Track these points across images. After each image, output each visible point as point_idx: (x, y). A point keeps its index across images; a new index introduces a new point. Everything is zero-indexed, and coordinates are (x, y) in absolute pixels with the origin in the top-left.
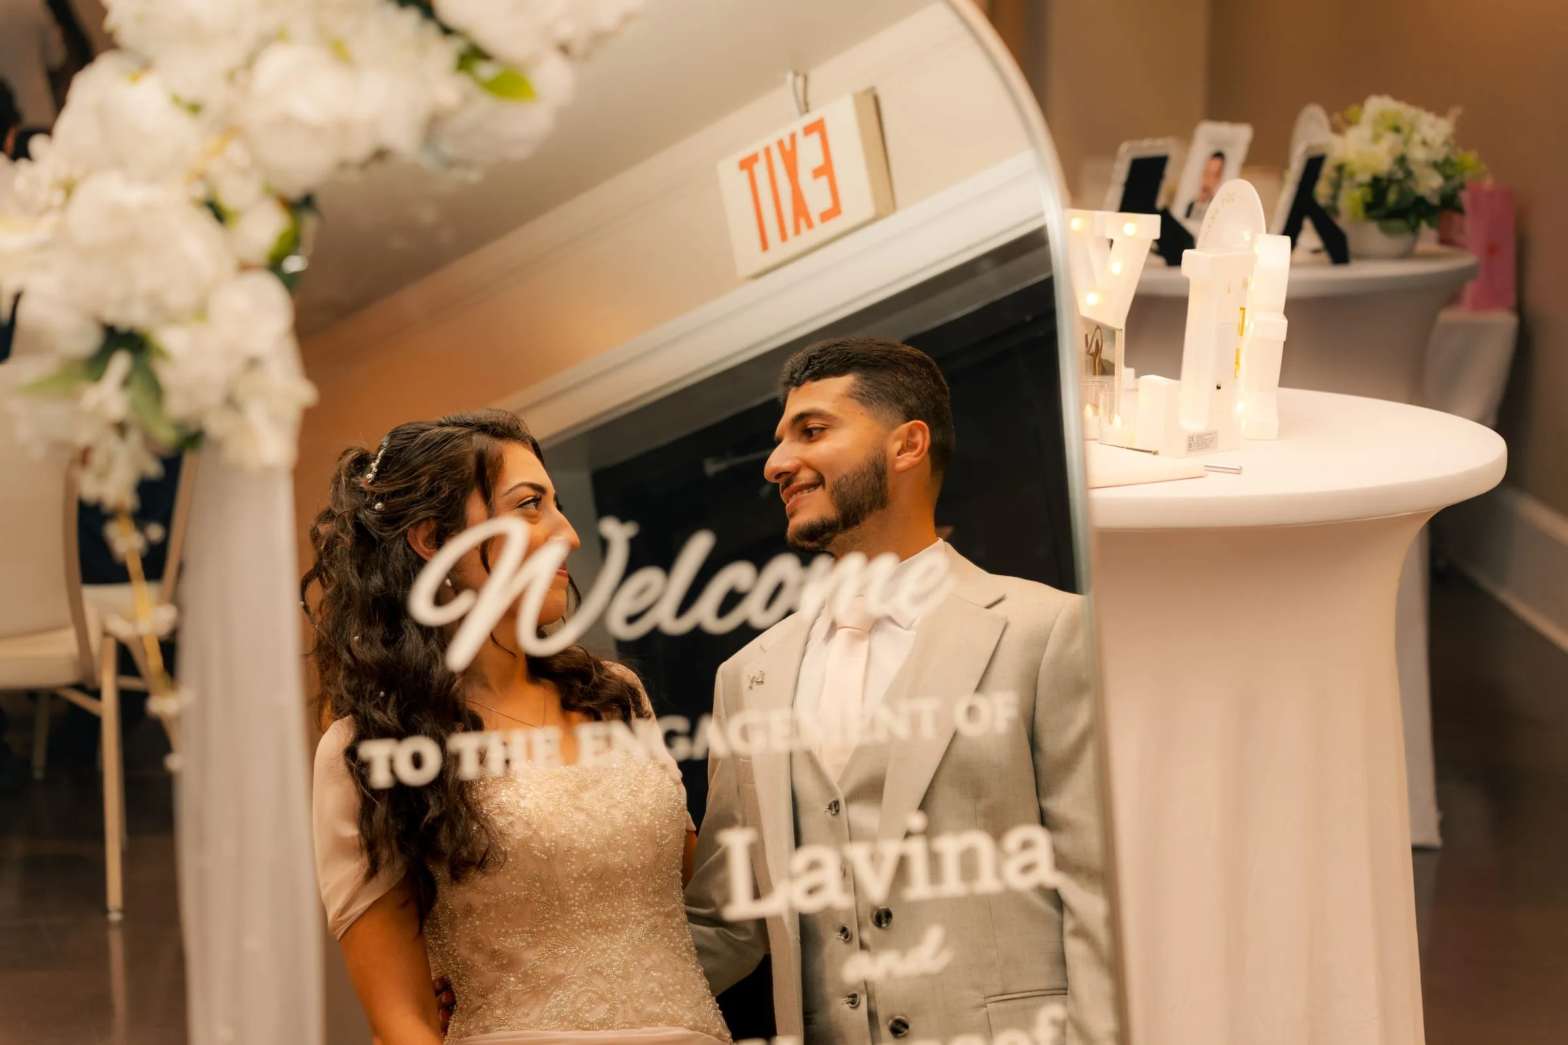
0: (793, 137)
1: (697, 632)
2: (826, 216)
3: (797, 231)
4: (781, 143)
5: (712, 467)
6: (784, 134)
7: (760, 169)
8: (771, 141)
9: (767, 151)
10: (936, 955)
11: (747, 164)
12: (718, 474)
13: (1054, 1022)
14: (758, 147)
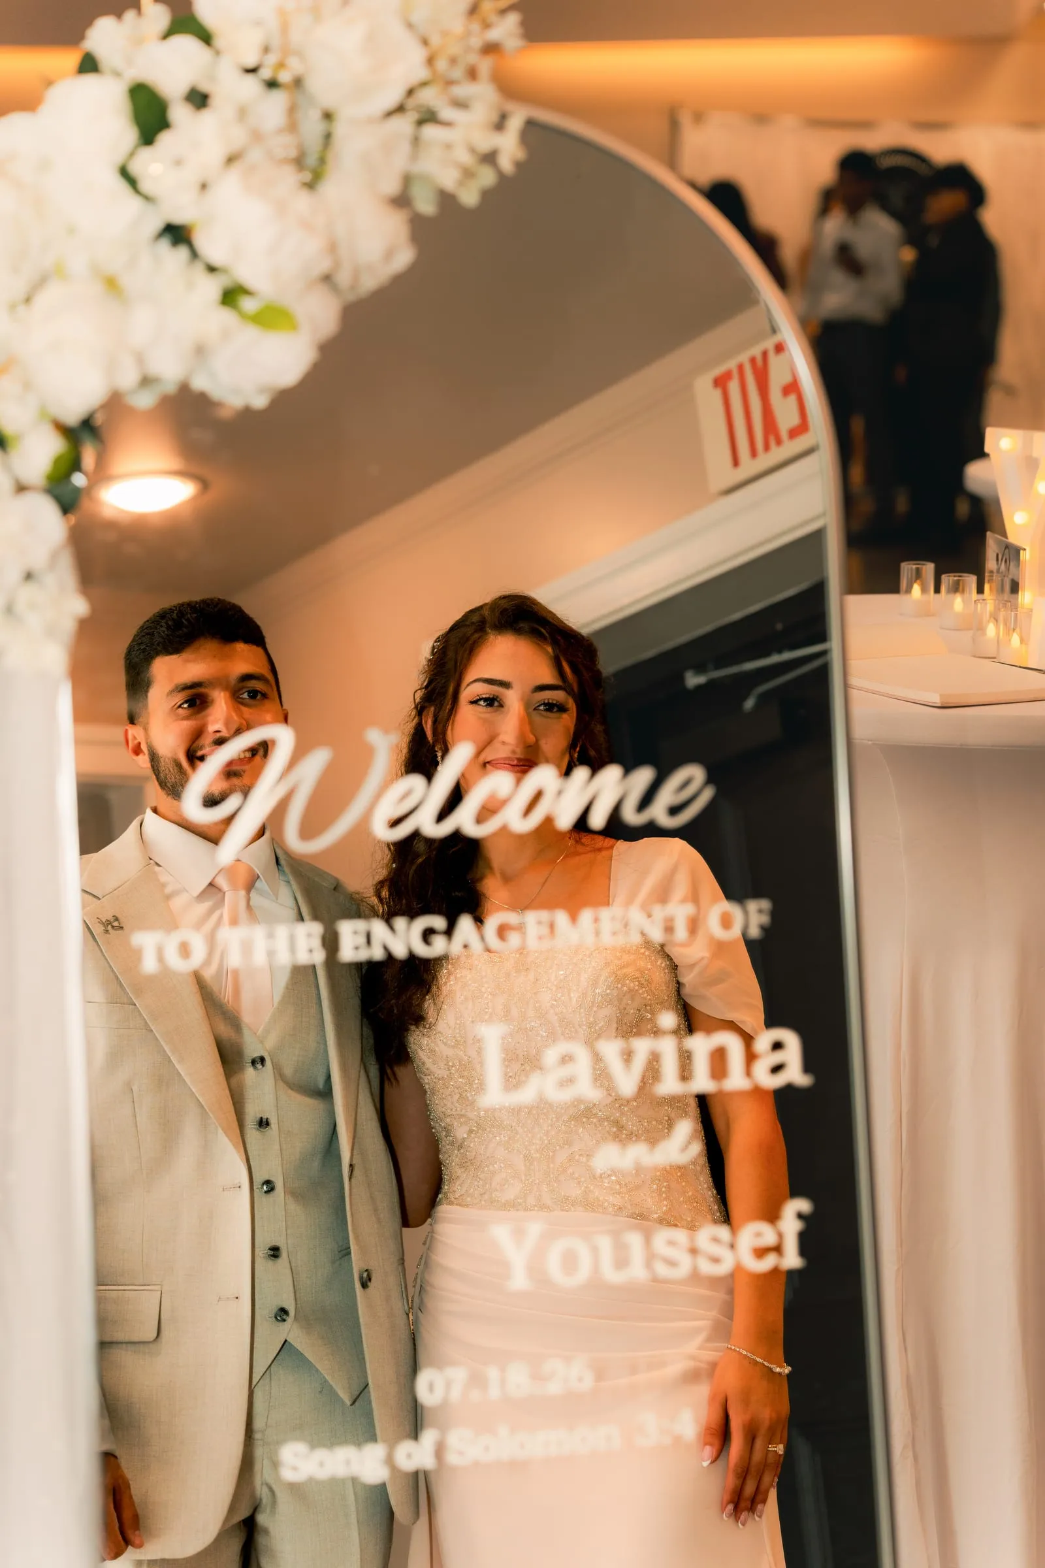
0: (765, 354)
1: (457, 836)
2: (794, 433)
3: (767, 448)
4: (753, 360)
5: (693, 680)
6: (756, 351)
7: (734, 387)
8: (744, 358)
9: (741, 368)
10: (685, 1148)
11: (721, 382)
12: (699, 688)
13: (800, 1216)
14: (732, 364)
